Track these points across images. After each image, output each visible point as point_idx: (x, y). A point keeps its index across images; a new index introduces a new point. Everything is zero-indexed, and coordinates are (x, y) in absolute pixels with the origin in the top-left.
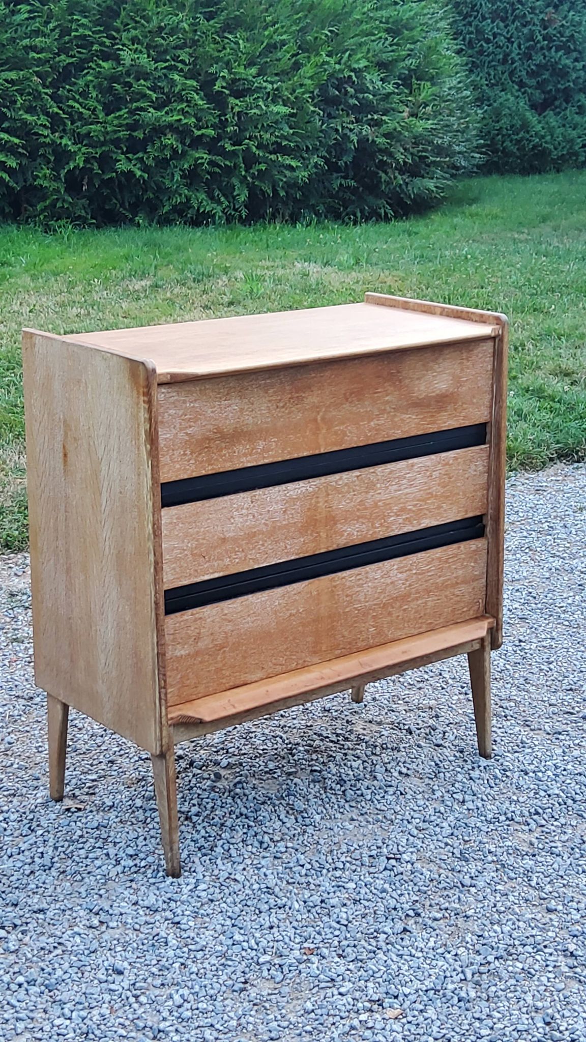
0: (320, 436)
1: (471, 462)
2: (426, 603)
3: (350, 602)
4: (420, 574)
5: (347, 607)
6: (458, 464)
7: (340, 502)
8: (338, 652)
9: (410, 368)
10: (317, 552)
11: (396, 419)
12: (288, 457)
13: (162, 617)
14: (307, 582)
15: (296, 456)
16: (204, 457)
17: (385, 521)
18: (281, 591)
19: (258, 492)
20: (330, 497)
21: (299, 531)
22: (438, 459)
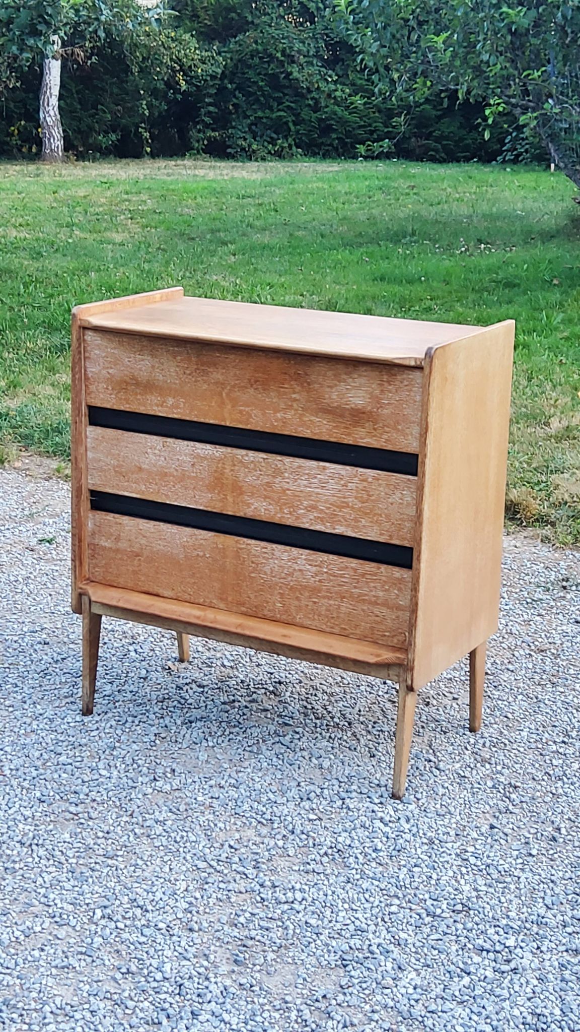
0: (225, 410)
1: (397, 489)
3: (255, 569)
5: (252, 572)
7: (246, 476)
8: (243, 609)
9: (318, 374)
10: (224, 512)
11: (305, 419)
12: (195, 419)
14: (212, 534)
15: (202, 420)
17: (294, 511)
18: (188, 530)
19: (169, 440)
20: (237, 468)
21: (206, 486)
22: (354, 472)
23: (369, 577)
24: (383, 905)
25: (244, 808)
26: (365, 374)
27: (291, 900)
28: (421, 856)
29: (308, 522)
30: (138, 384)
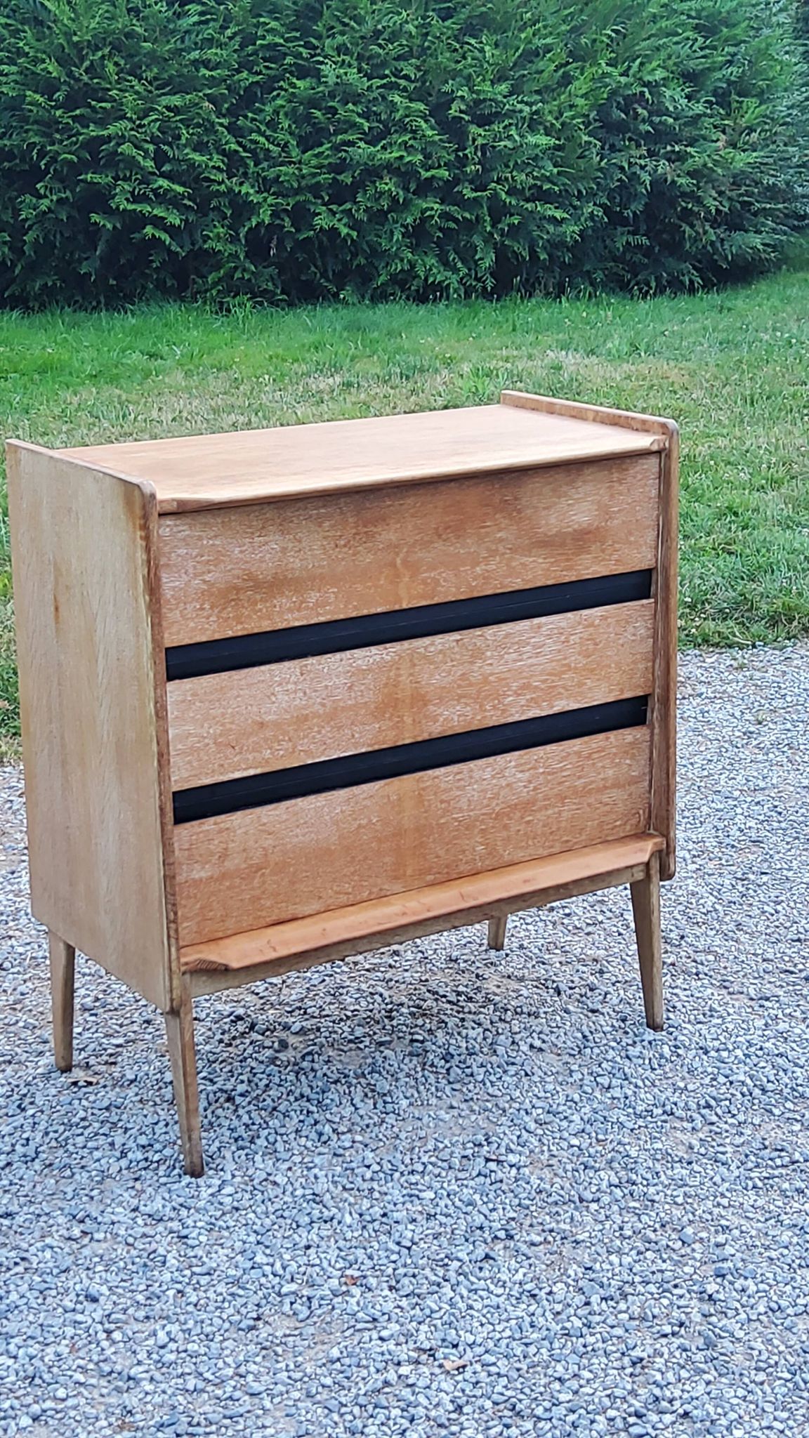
0: (401, 585)
1: (628, 622)
2: (560, 813)
3: (447, 811)
4: (549, 774)
5: (442, 817)
6: (608, 626)
7: (432, 675)
8: (430, 878)
9: (533, 493)
10: (399, 743)
11: (514, 564)
12: (354, 615)
13: (169, 827)
14: (382, 783)
15: (365, 612)
16: (230, 612)
17: (500, 703)
18: (343, 794)
19: (309, 661)
20: (417, 669)
21: (372, 713)
22: (577, 618)
23: (595, 756)
26: (590, 478)
30: (258, 586)
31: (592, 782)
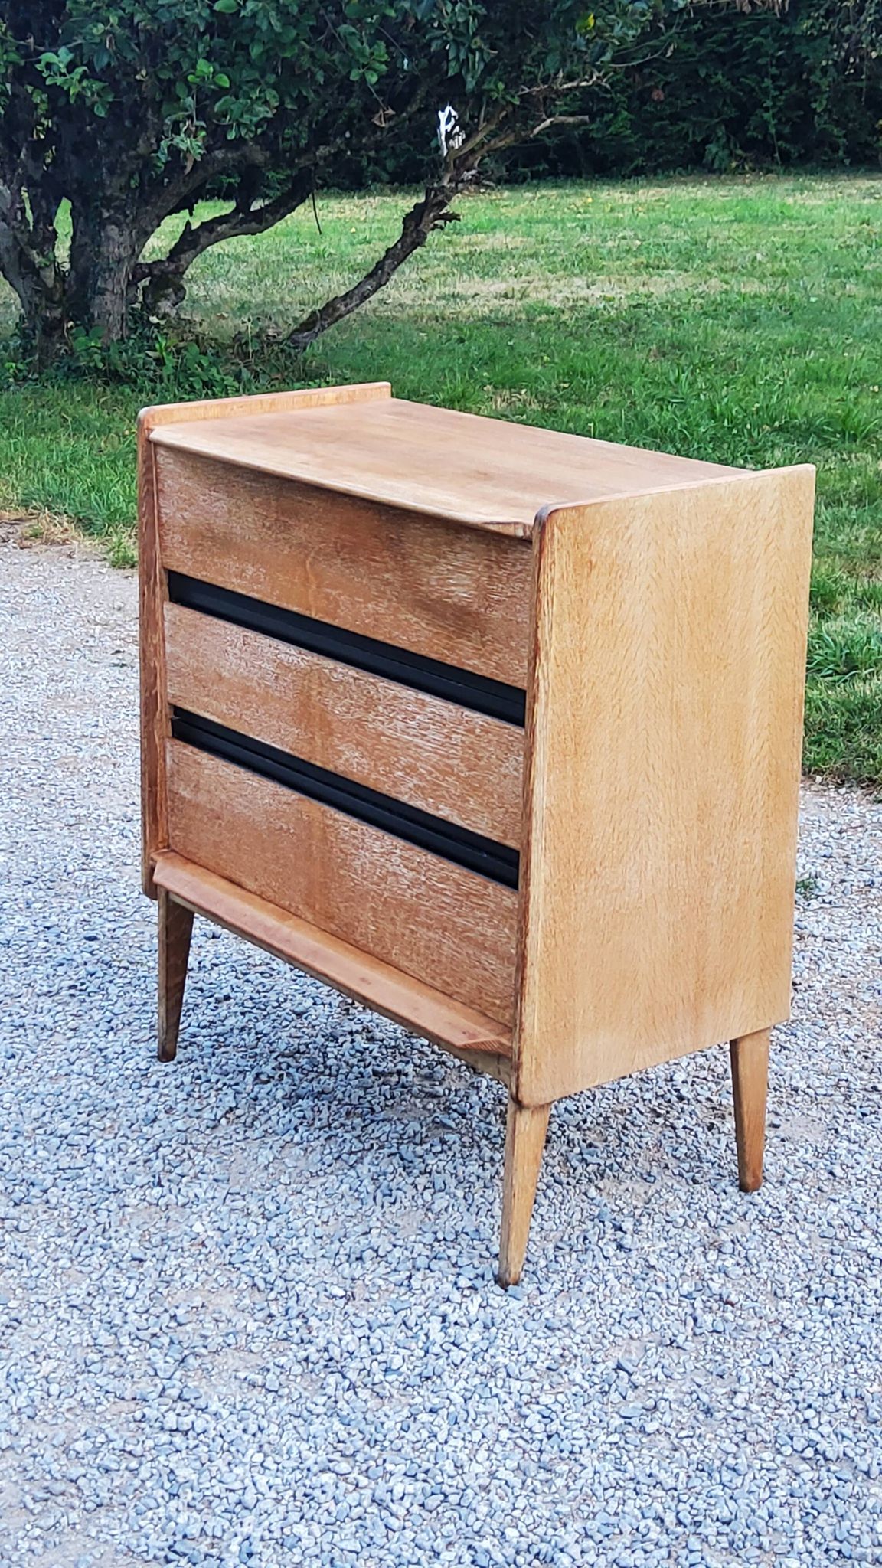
0: (310, 591)
3: (344, 863)
5: (341, 867)
6: (489, 742)
7: (335, 704)
8: (333, 926)
9: (413, 540)
10: (313, 762)
12: (277, 603)
13: (169, 736)
15: (284, 605)
17: (391, 772)
18: (271, 786)
19: (251, 634)
20: (324, 690)
21: (292, 715)
22: (459, 715)
23: (474, 900)
24: (315, 1469)
25: (247, 1256)
26: (468, 546)
27: (185, 1428)
28: (452, 1396)
29: (408, 793)
30: (213, 539)
31: (471, 930)
